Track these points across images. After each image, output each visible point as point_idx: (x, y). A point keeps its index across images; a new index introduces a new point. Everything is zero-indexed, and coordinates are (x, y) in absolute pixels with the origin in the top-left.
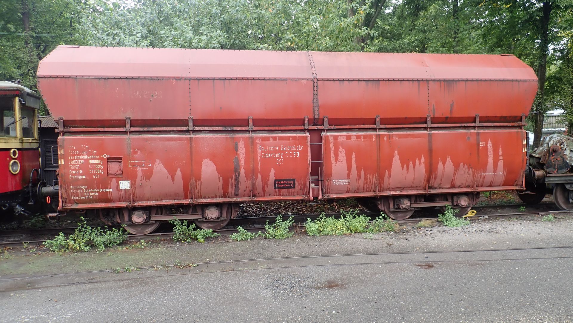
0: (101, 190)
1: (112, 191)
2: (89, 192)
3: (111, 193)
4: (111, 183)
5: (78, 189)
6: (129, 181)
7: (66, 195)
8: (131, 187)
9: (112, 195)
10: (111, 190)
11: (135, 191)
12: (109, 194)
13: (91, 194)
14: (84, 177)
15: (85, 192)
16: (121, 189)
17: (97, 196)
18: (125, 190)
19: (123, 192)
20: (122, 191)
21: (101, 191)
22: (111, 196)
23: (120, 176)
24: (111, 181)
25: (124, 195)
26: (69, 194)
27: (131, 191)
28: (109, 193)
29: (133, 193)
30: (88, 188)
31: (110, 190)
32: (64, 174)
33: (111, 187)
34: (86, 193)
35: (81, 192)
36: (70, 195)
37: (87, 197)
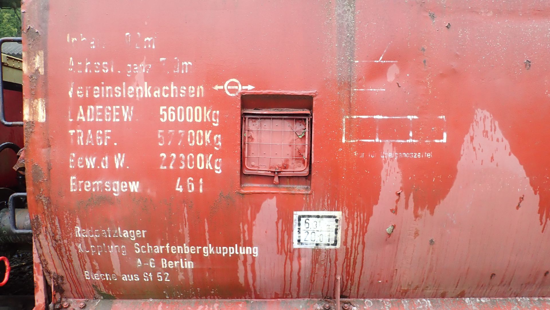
0: (208, 250)
1: (256, 254)
2: (158, 257)
3: (253, 265)
4: (254, 218)
5: (108, 241)
6: (338, 214)
7: (57, 262)
8: (345, 243)
9: (253, 271)
10: (255, 251)
11: (359, 260)
12: (241, 267)
13: (164, 263)
14: (135, 187)
15: (140, 256)
16: (296, 245)
17: (190, 274)
18: (317, 252)
19: (306, 262)
20: (299, 257)
21: (206, 254)
22: (250, 275)
23: (299, 189)
24: (257, 208)
25: (305, 275)
26: (70, 261)
27: (341, 257)
28: (245, 262)
29: (348, 266)
30: (150, 239)
31: (248, 250)
32: (45, 170)
33: (254, 237)
34: (145, 257)
35: (120, 254)
36: (76, 263)
37: (148, 277)
